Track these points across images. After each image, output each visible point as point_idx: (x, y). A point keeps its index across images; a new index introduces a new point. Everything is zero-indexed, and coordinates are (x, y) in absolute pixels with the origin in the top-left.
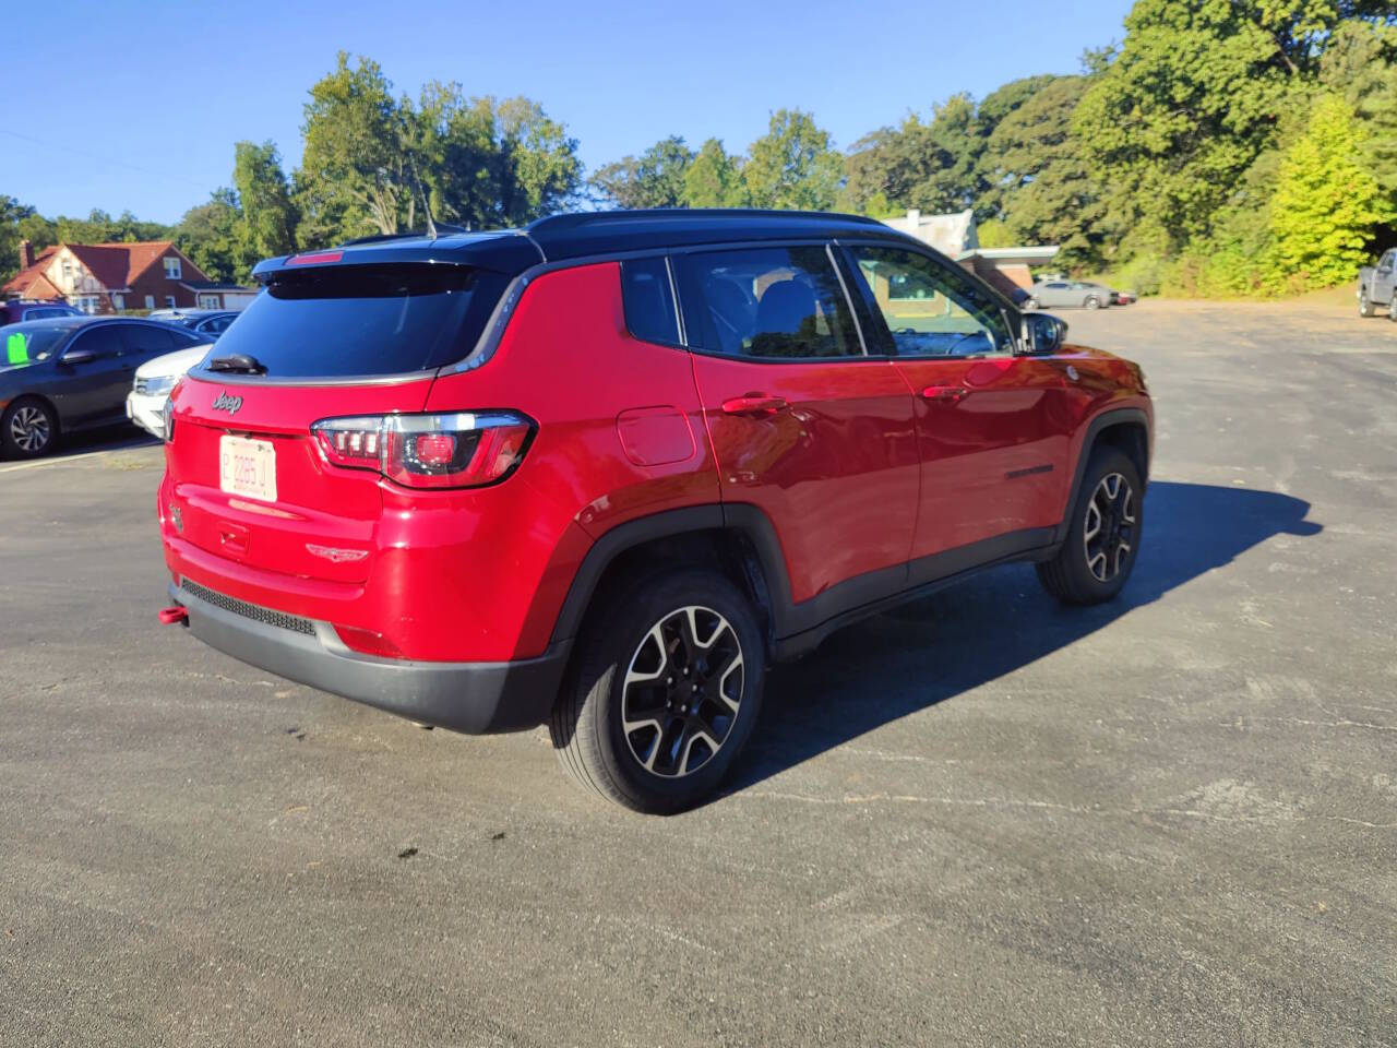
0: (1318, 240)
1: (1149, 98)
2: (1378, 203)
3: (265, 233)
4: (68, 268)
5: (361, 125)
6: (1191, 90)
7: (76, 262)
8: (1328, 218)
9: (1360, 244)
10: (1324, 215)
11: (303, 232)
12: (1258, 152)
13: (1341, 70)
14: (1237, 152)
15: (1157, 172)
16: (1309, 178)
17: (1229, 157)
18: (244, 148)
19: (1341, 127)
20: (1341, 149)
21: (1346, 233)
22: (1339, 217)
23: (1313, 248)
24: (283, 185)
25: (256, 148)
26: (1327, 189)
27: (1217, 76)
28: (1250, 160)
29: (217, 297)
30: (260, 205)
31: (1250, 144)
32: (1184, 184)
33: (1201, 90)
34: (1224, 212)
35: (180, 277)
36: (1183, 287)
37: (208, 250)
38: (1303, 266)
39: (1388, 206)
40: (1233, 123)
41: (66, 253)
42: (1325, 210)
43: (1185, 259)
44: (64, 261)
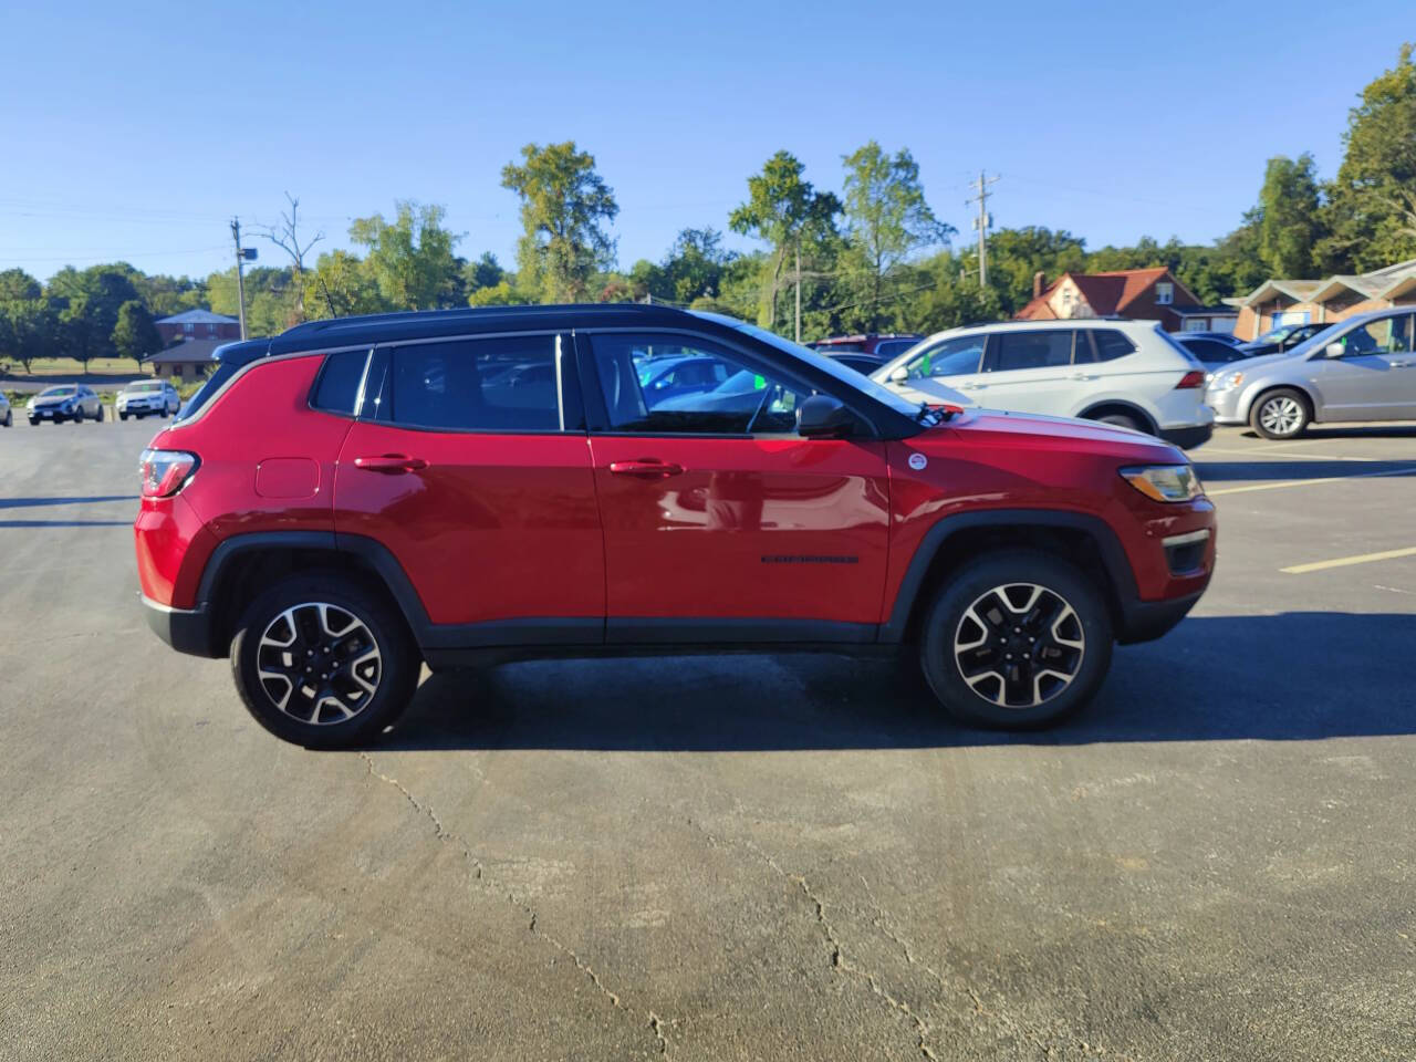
3: (1285, 251)
4: (1068, 296)
5: (1405, 125)
7: (1075, 291)
11: (1321, 249)
18: (1276, 164)
24: (1314, 199)
25: (1289, 163)
29: (1204, 321)
30: (1284, 223)
35: (1169, 302)
37: (1210, 273)
41: (1068, 283)
44: (1066, 290)
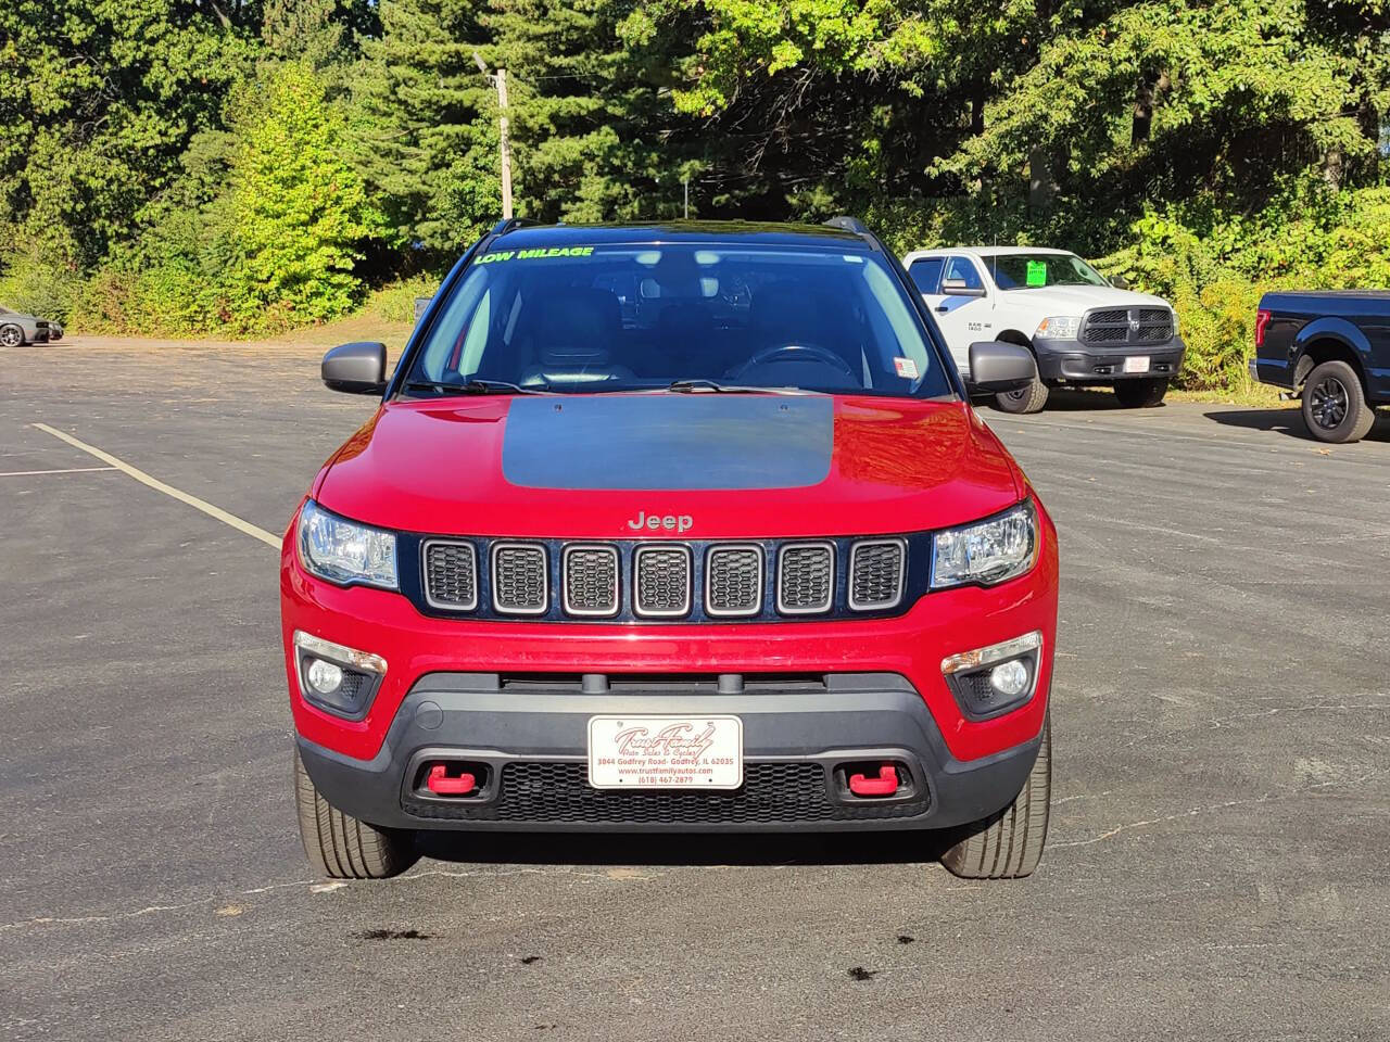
0: (299, 258)
1: (28, 32)
2: (368, 214)
6: (92, 29)
8: (310, 229)
9: (351, 266)
10: (304, 224)
12: (193, 130)
13: (290, 31)
14: (162, 126)
15: (53, 143)
16: (280, 173)
17: (152, 132)
19: (312, 107)
20: (314, 137)
21: (332, 250)
22: (322, 228)
23: (296, 267)
26: (304, 189)
27: (129, 13)
28: (185, 140)
31: (179, 116)
32: (93, 163)
33: (107, 31)
34: (153, 209)
36: (105, 316)
38: (285, 292)
39: (379, 218)
40: (158, 85)
42: (304, 217)
43: (103, 277)
